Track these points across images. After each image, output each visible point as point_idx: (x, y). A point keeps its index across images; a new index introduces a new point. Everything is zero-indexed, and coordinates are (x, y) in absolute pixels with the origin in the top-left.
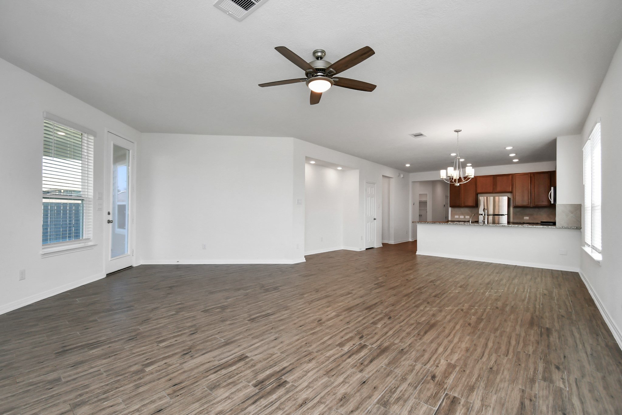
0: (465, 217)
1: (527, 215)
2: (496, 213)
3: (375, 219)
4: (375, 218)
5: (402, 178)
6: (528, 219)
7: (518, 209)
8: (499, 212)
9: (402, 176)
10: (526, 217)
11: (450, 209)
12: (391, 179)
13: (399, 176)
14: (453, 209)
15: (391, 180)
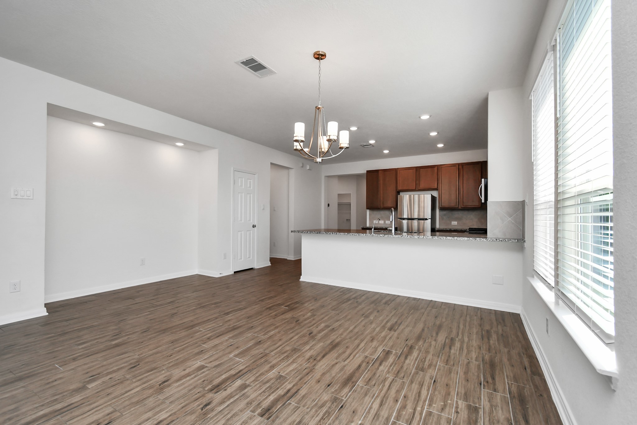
0: (385, 222)
1: (455, 219)
2: (422, 217)
3: (254, 226)
4: (255, 224)
5: (308, 169)
6: (456, 224)
7: (444, 212)
8: (424, 215)
9: (308, 167)
10: (455, 222)
11: (368, 212)
12: (290, 170)
13: (302, 167)
14: (372, 212)
15: (292, 172)
